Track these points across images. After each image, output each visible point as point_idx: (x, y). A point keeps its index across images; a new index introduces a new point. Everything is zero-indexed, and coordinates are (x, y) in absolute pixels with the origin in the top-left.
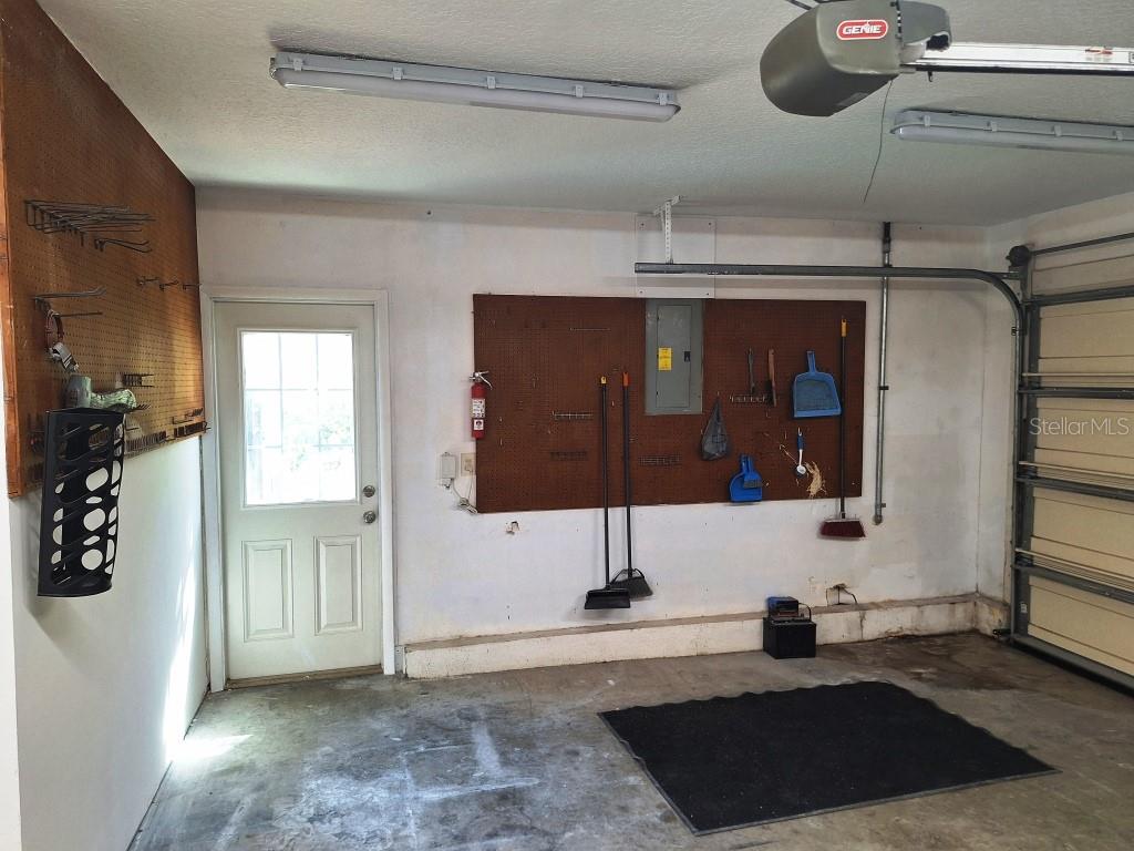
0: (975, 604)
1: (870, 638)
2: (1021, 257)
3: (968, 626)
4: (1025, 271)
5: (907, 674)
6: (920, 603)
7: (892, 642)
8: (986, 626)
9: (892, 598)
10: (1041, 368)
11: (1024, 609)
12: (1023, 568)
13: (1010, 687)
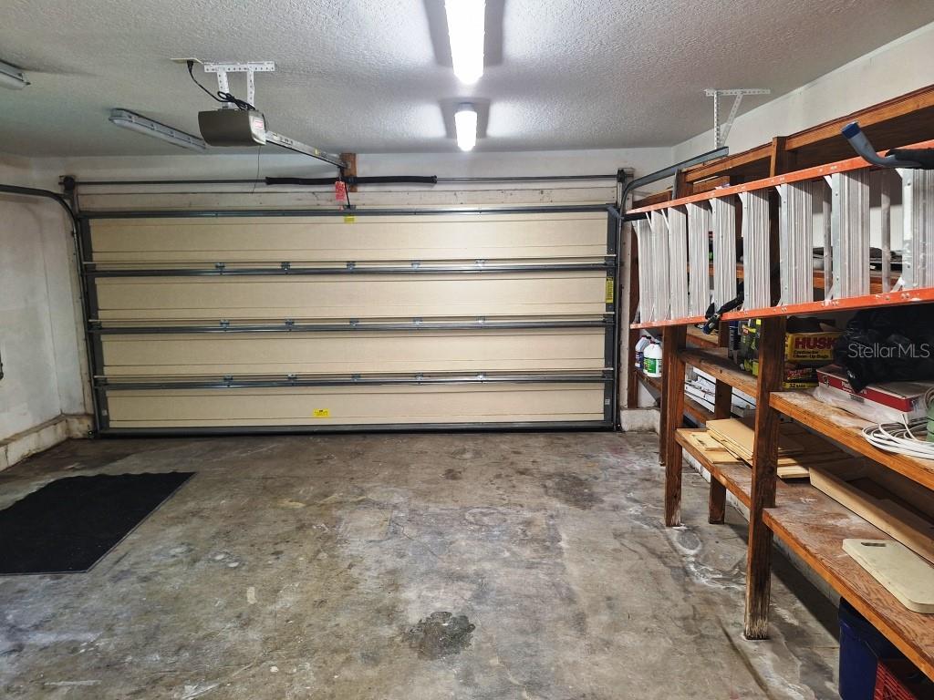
0: (66, 421)
1: (13, 463)
2: (69, 183)
3: (65, 436)
4: (72, 194)
5: (67, 470)
6: (37, 429)
7: (27, 461)
8: (78, 433)
9: (18, 432)
10: (94, 259)
11: (105, 413)
12: (99, 387)
13: (128, 455)
